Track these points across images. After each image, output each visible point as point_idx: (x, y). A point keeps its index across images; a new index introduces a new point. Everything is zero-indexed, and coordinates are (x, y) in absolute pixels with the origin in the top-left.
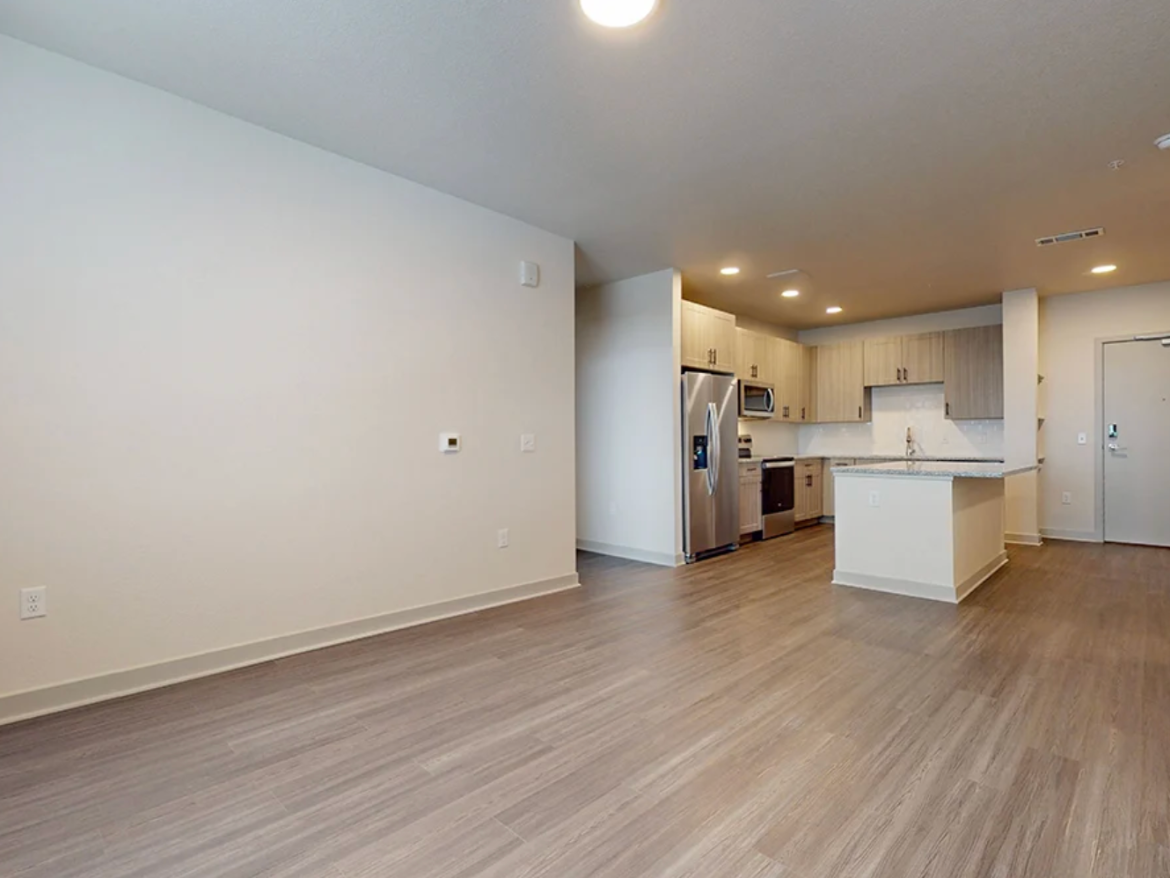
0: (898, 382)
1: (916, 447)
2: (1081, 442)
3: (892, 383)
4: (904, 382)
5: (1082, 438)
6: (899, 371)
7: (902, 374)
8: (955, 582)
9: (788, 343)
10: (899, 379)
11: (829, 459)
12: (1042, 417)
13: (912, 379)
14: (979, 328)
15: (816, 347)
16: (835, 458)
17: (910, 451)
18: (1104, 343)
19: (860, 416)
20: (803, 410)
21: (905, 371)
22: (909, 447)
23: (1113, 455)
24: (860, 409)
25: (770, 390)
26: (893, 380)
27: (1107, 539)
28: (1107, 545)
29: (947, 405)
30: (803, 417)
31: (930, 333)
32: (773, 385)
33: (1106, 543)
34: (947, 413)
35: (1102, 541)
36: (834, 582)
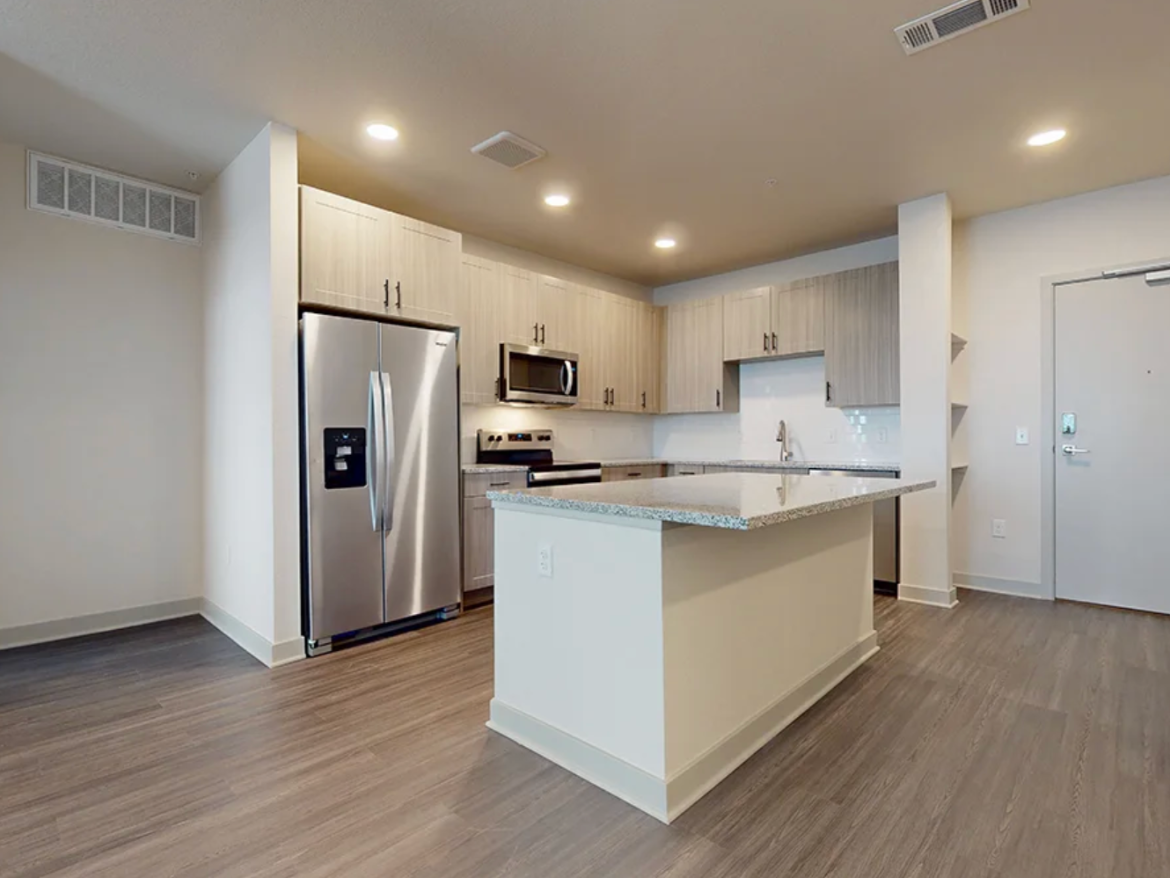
0: (766, 354)
1: (794, 449)
2: (1019, 440)
3: (758, 355)
4: (773, 353)
5: (1022, 436)
6: (766, 337)
7: (770, 341)
8: (667, 770)
9: (614, 297)
10: (765, 348)
11: (673, 465)
12: (959, 402)
13: (784, 348)
14: (871, 267)
15: (666, 307)
16: (680, 464)
17: (785, 454)
18: (1055, 284)
19: (718, 404)
20: (644, 395)
21: (774, 336)
22: (784, 448)
23: (1070, 462)
24: (718, 393)
25: (568, 364)
26: (759, 352)
27: (1058, 596)
28: (1059, 606)
29: (828, 385)
30: (644, 405)
31: (807, 279)
32: (576, 355)
33: (1059, 601)
34: (828, 398)
35: (1052, 598)
36: (488, 724)
